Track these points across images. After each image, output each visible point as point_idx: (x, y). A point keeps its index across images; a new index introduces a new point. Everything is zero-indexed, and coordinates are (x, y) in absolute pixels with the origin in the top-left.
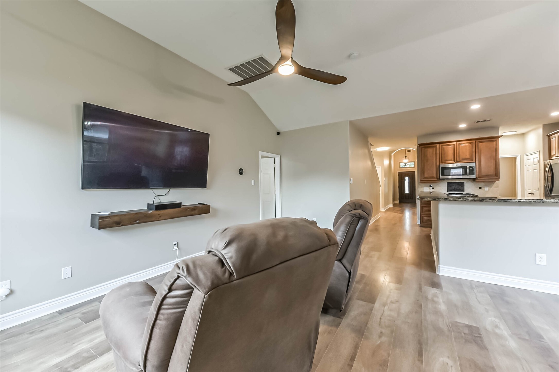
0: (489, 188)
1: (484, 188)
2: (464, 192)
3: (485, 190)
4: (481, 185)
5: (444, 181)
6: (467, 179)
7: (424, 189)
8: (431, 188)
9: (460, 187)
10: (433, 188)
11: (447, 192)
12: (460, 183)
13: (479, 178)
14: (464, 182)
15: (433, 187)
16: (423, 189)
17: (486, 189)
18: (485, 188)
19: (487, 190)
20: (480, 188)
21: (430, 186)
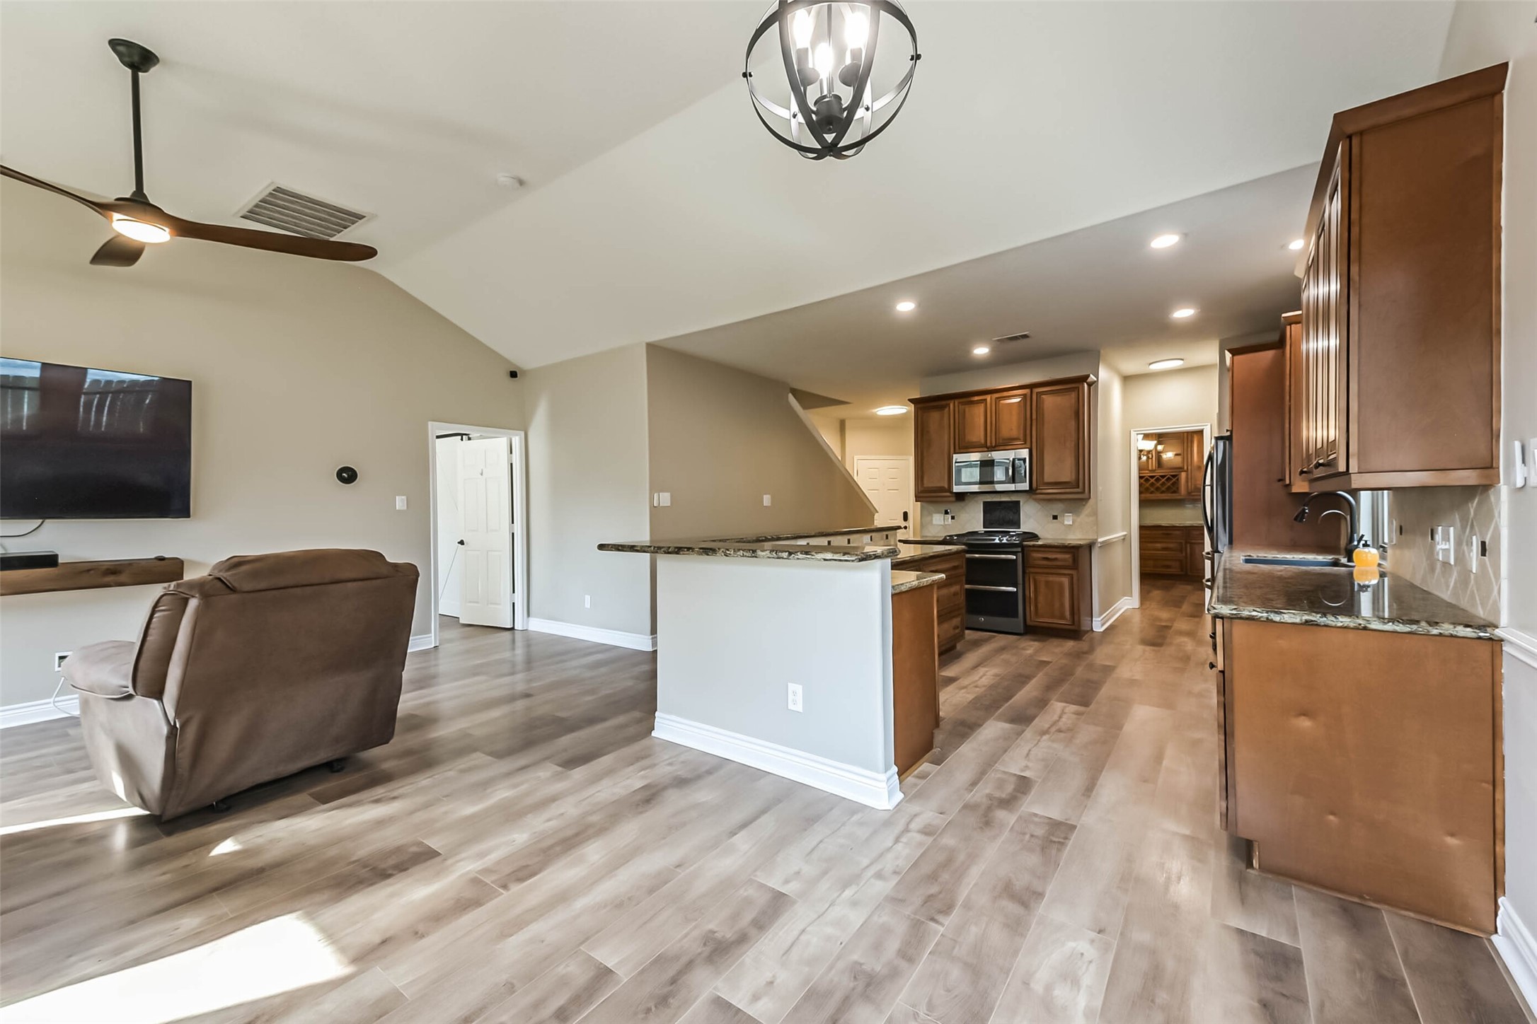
0: (1075, 518)
1: (1064, 516)
2: (1019, 528)
3: (1066, 523)
4: (1056, 508)
5: (976, 499)
6: (1025, 494)
7: (934, 519)
8: (949, 516)
9: (1011, 516)
10: (953, 518)
11: (984, 528)
12: (1010, 504)
13: (1039, 491)
14: (1018, 503)
15: (953, 515)
16: (932, 520)
17: (1068, 520)
18: (1066, 518)
19: (1071, 523)
20: (1055, 517)
21: (946, 513)
